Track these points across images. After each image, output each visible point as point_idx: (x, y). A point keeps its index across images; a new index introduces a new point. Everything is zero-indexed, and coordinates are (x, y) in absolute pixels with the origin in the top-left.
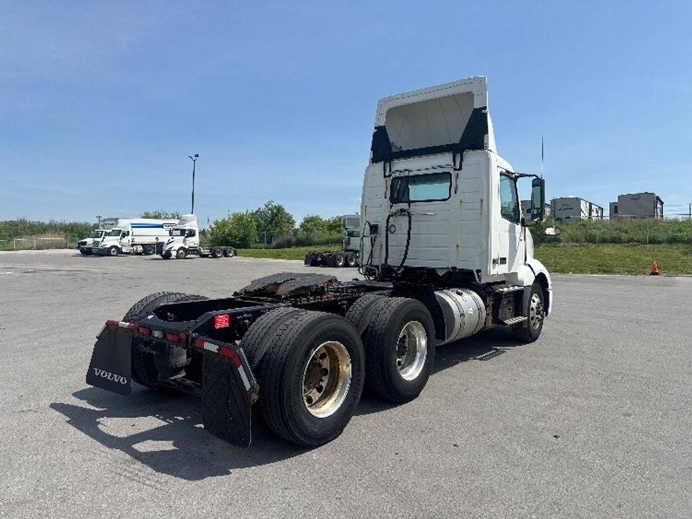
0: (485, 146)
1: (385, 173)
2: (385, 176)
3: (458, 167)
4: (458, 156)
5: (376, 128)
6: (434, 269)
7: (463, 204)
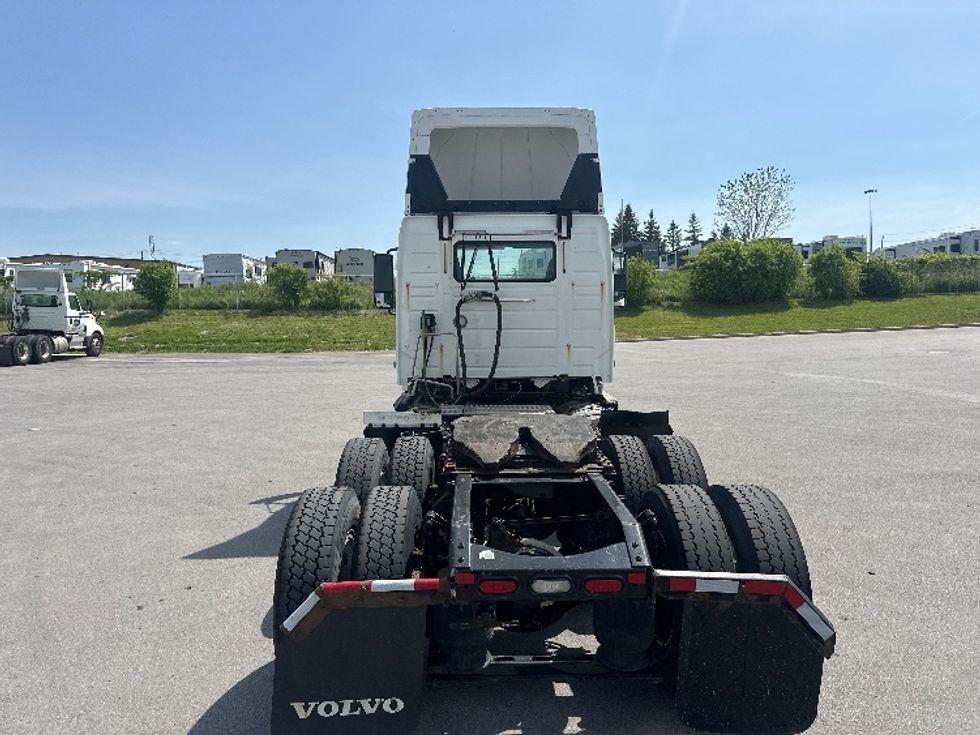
0: (599, 208)
1: (441, 232)
2: (441, 238)
3: (564, 234)
4: (564, 219)
5: (412, 157)
6: (531, 378)
7: (575, 288)
